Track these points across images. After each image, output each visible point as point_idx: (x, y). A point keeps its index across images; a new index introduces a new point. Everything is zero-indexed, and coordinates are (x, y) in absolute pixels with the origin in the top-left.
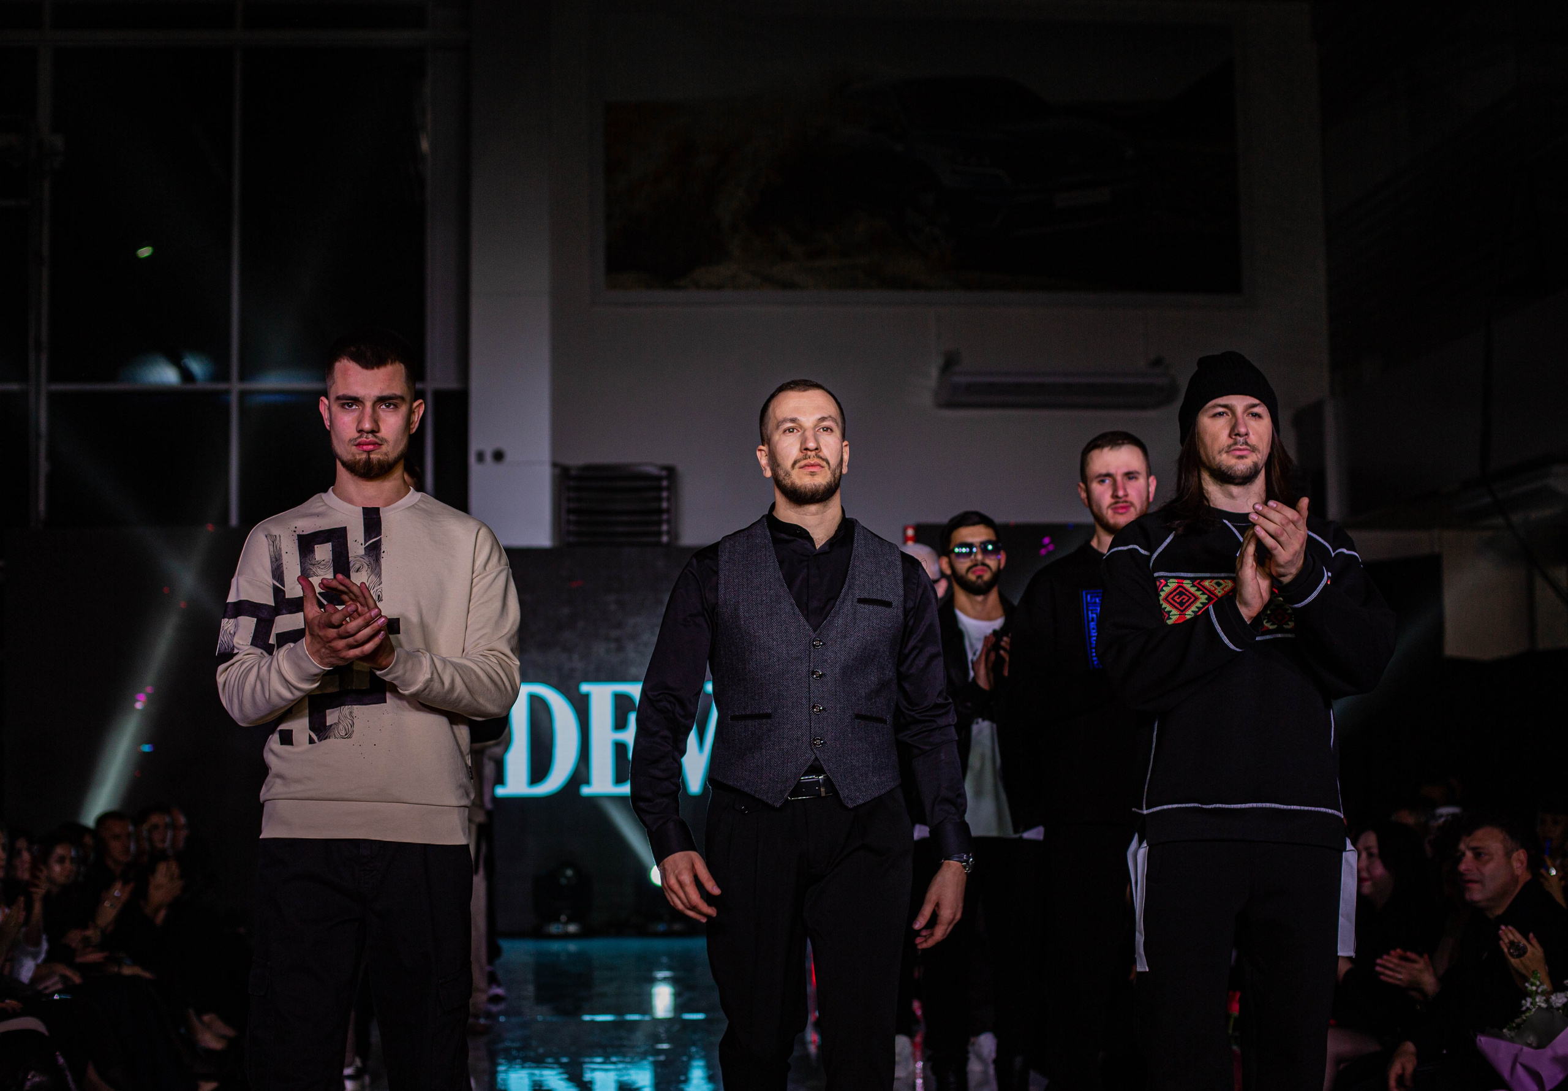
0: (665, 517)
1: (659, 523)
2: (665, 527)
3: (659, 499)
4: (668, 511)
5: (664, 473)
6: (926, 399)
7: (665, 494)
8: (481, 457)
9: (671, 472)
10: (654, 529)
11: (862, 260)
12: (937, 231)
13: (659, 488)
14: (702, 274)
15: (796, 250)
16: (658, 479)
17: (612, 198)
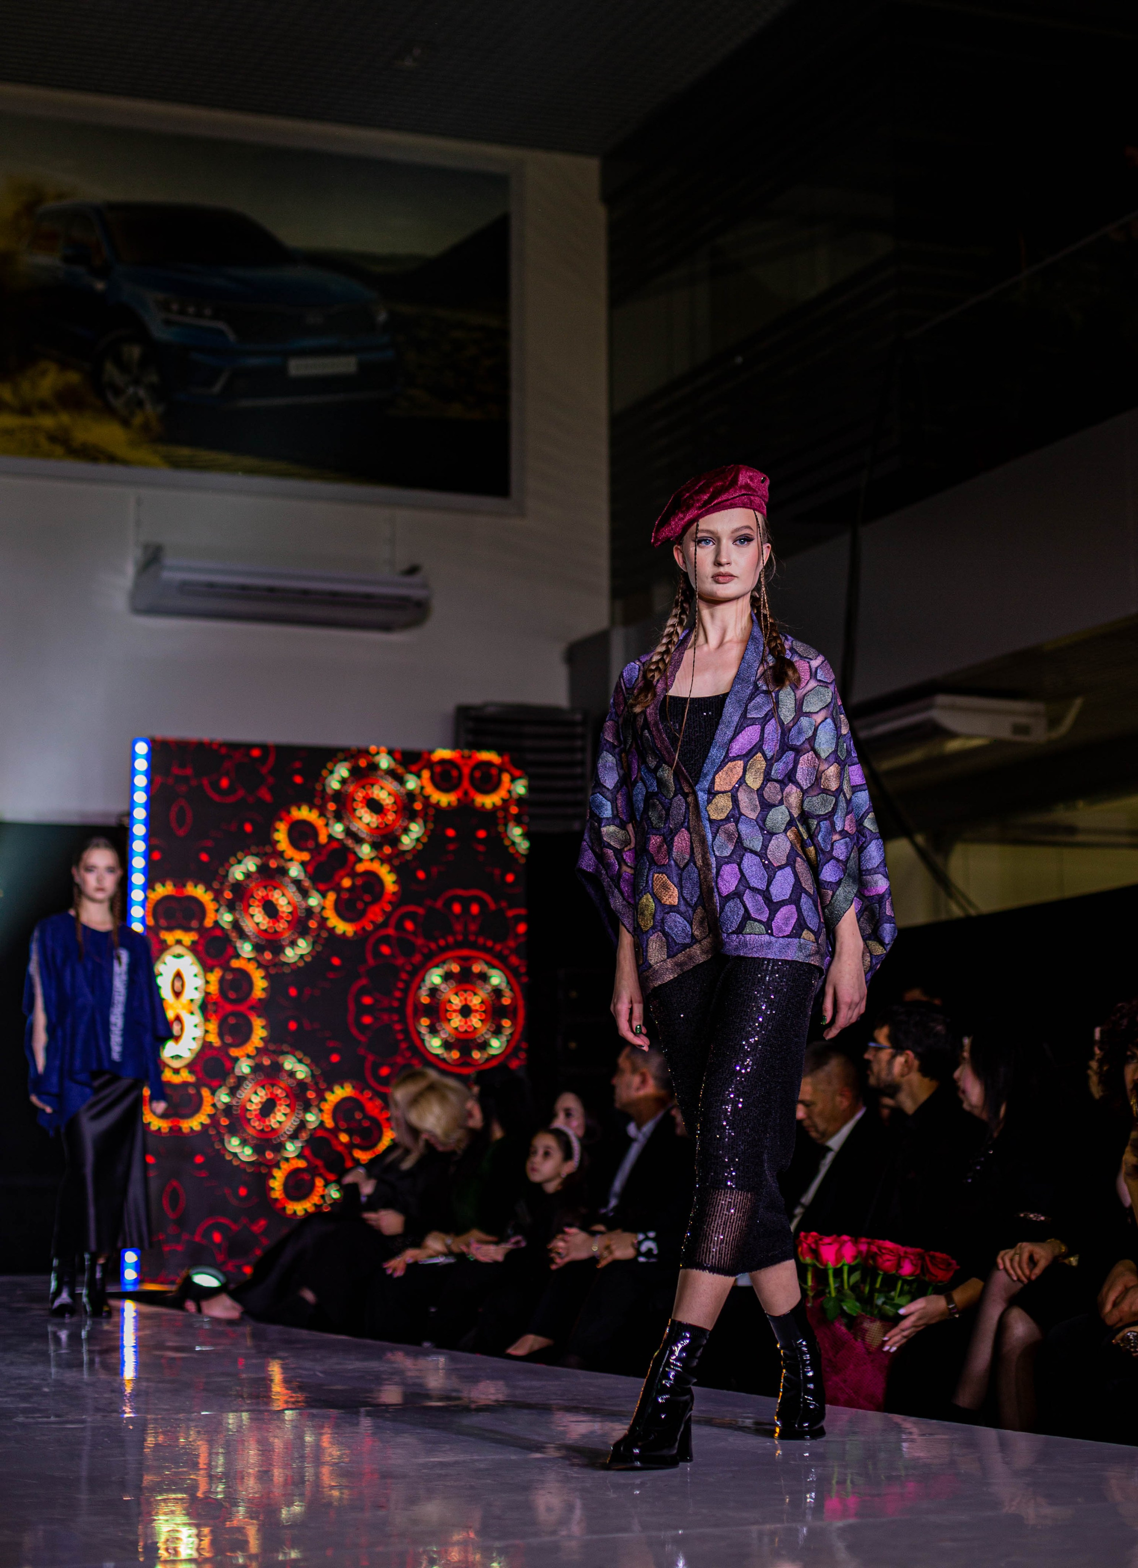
6: (120, 601)
11: (47, 422)
12: (142, 393)
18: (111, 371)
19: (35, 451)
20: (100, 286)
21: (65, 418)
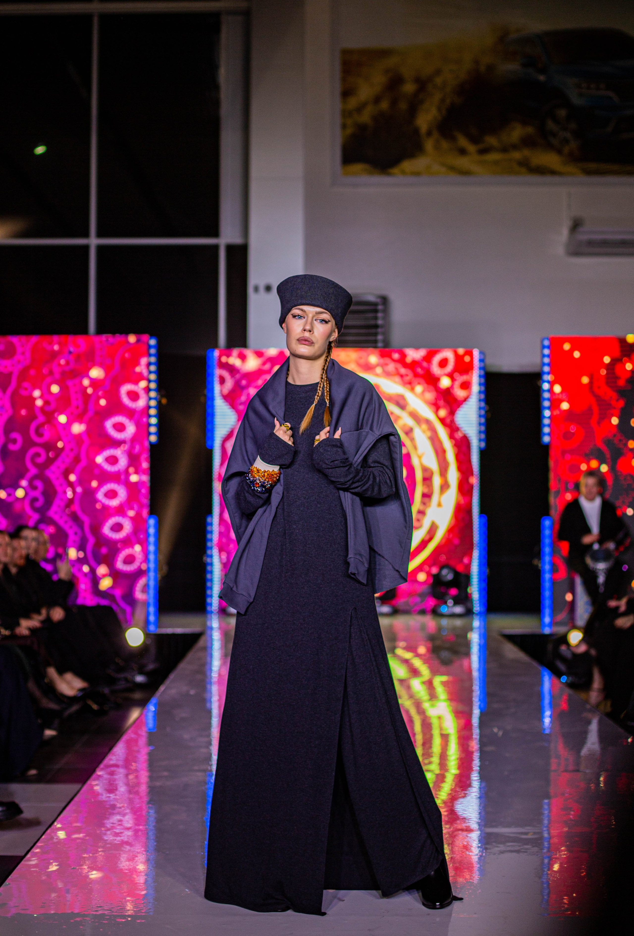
0: (379, 330)
1: (376, 334)
2: (380, 337)
3: (376, 318)
4: (382, 326)
5: (379, 300)
6: (560, 250)
7: (380, 315)
8: (256, 289)
9: (385, 300)
10: (372, 338)
11: (517, 155)
12: (568, 135)
13: (376, 311)
14: (407, 165)
15: (471, 148)
16: (376, 304)
17: (346, 114)
18: (550, 125)
19: (511, 172)
20: (542, 78)
21: (526, 152)
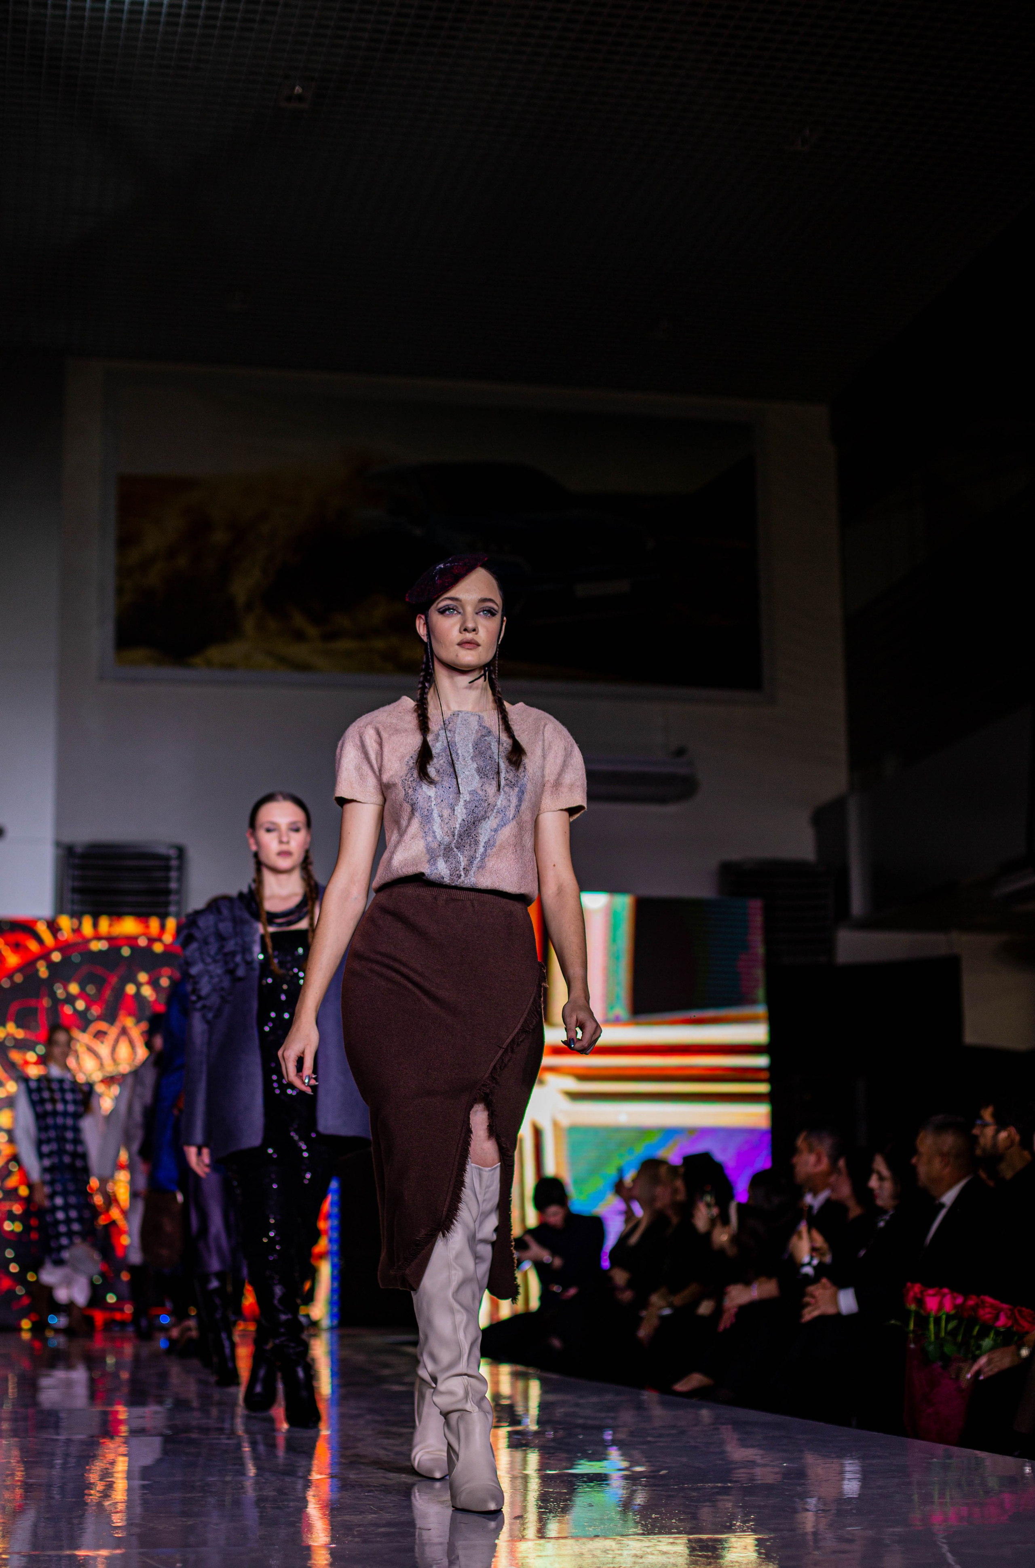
0: (173, 898)
1: (168, 904)
2: (173, 909)
3: (167, 879)
4: (177, 891)
5: (172, 852)
7: (174, 874)
9: (181, 852)
10: (162, 910)
13: (168, 869)
14: (215, 653)
15: (312, 631)
16: (167, 858)
17: (123, 572)
